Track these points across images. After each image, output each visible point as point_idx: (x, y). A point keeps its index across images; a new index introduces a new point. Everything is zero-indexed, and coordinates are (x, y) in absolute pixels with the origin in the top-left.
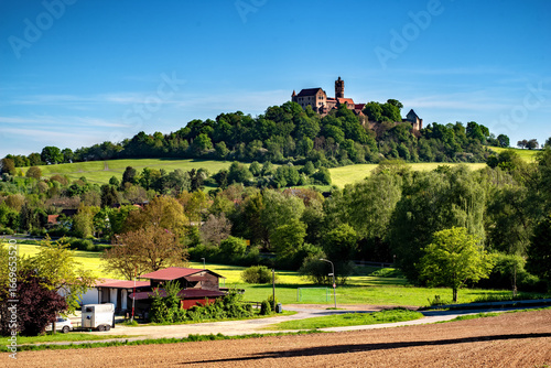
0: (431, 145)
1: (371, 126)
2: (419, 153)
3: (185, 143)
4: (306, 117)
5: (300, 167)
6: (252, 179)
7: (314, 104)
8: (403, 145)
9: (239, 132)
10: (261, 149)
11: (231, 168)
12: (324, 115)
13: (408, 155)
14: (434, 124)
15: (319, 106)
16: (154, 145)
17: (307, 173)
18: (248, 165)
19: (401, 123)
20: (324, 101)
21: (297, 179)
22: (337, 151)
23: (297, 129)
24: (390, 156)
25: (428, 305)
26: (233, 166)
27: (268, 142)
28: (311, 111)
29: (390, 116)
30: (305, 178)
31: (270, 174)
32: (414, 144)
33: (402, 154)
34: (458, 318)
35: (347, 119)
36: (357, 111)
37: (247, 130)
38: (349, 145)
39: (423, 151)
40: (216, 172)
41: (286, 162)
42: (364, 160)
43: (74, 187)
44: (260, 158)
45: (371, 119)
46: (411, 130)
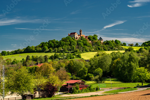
0: (106, 46)
1: (90, 42)
2: (103, 48)
3: (41, 49)
4: (73, 40)
5: (73, 54)
6: (60, 58)
7: (74, 37)
8: (99, 47)
9: (55, 45)
10: (62, 49)
11: (55, 55)
12: (77, 39)
13: (101, 49)
14: (107, 41)
15: (76, 37)
16: (32, 49)
17: (75, 55)
18: (59, 54)
19: (98, 41)
20: (77, 36)
21: (73, 57)
22: (82, 49)
23: (71, 43)
24: (96, 50)
25: (136, 86)
26: (55, 54)
27: (63, 47)
28: (74, 39)
29: (95, 39)
30: (75, 56)
31: (65, 56)
32: (102, 46)
33: (99, 49)
34: (147, 89)
35: (84, 40)
36: (86, 38)
37: (57, 44)
38: (85, 47)
39: (104, 48)
40: (50, 56)
41: (69, 52)
42: (89, 51)
43: (14, 61)
44: (62, 52)
45: (90, 40)
46: (101, 43)
